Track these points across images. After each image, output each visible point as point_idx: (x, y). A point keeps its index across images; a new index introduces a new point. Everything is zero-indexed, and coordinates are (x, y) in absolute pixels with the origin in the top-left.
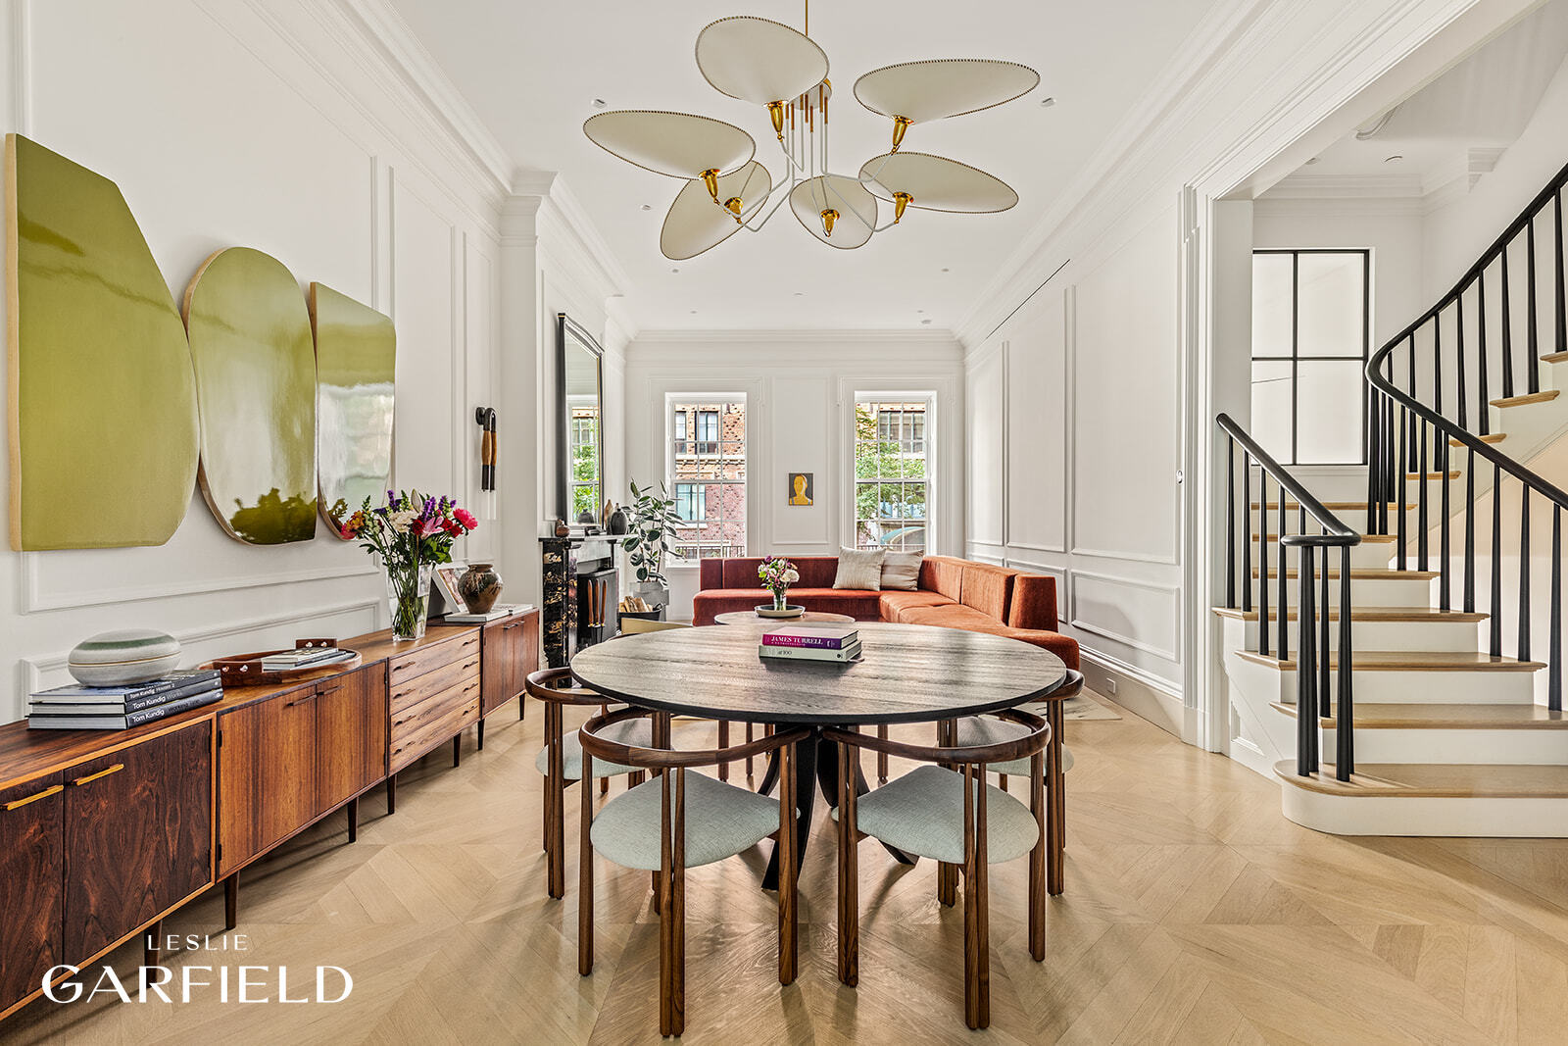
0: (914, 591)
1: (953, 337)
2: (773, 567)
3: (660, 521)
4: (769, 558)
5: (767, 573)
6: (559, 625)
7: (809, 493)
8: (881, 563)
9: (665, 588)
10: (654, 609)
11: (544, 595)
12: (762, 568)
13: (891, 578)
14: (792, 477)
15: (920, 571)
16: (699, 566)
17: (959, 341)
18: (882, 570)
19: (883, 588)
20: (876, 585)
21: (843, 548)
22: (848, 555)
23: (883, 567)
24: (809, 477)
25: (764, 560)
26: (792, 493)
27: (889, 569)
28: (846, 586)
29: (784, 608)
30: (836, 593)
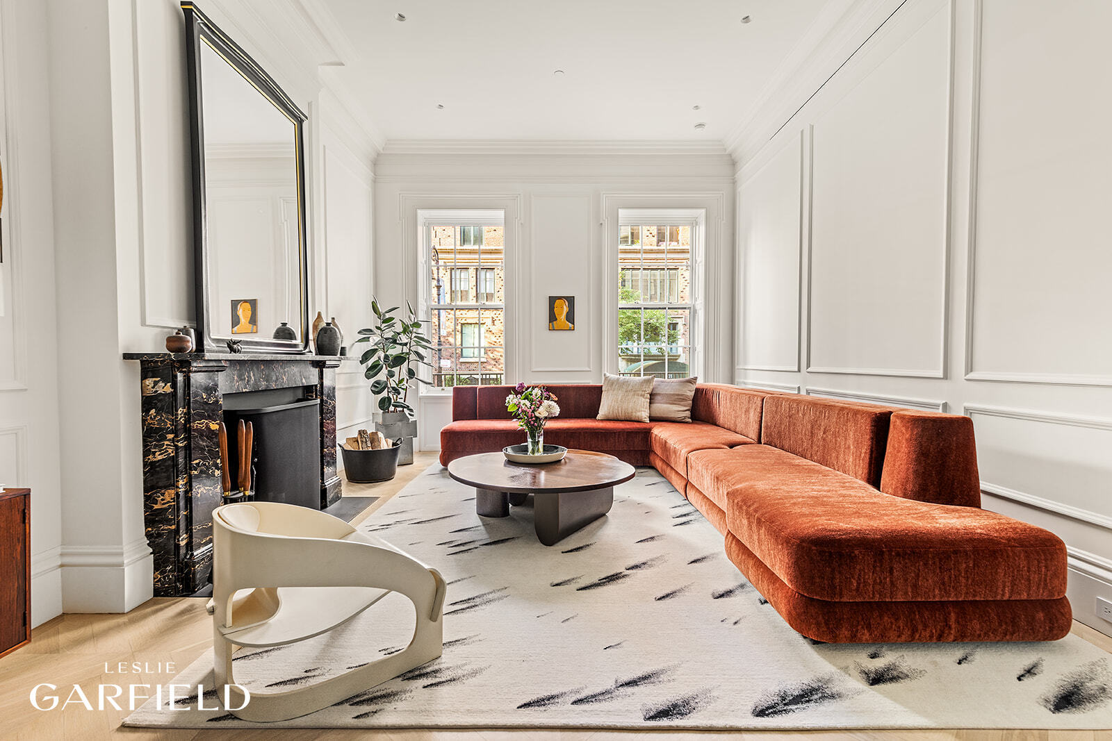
0: (687, 423)
1: (725, 150)
2: (526, 398)
3: (406, 344)
4: (521, 386)
5: (518, 405)
6: (169, 494)
7: (570, 317)
8: (650, 391)
9: (412, 419)
10: (394, 444)
11: (145, 446)
12: (511, 400)
13: (662, 408)
14: (552, 300)
15: (693, 400)
16: (452, 395)
17: (730, 155)
18: (650, 399)
19: (652, 419)
20: (644, 415)
21: (608, 375)
22: (612, 383)
23: (652, 396)
24: (571, 300)
25: (514, 388)
26: (552, 318)
27: (658, 398)
28: (611, 416)
29: (541, 450)
30: (601, 425)
